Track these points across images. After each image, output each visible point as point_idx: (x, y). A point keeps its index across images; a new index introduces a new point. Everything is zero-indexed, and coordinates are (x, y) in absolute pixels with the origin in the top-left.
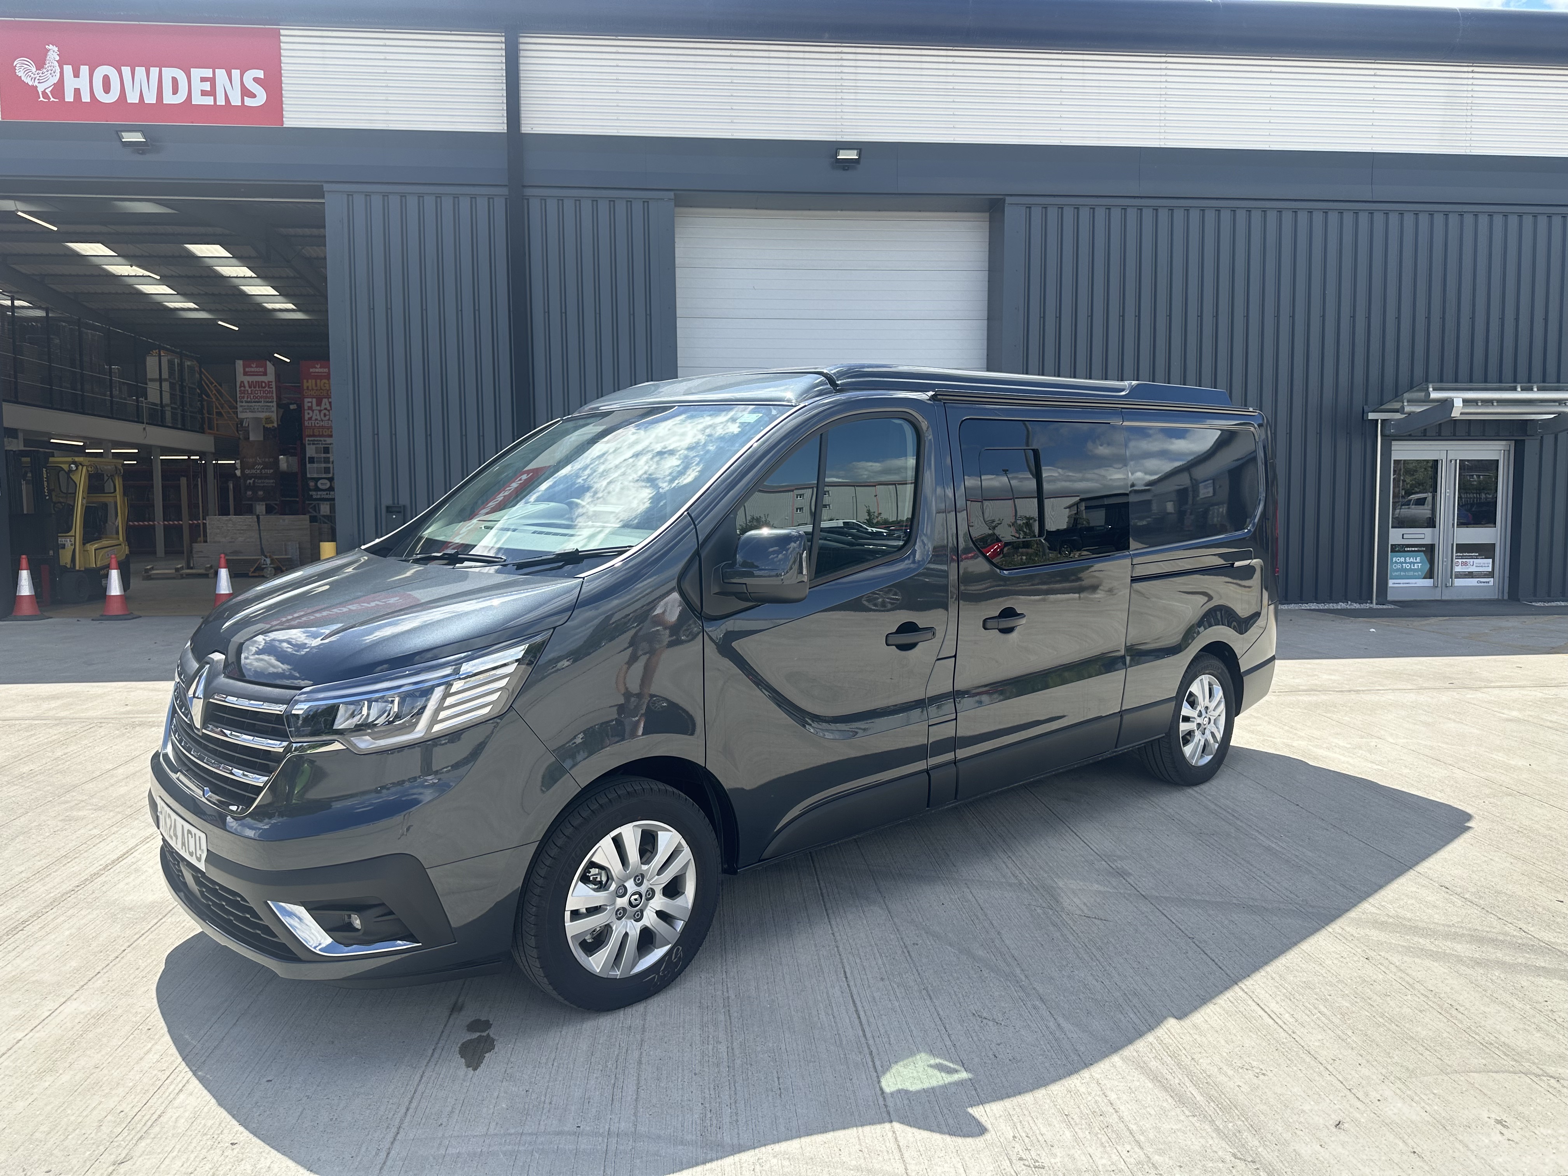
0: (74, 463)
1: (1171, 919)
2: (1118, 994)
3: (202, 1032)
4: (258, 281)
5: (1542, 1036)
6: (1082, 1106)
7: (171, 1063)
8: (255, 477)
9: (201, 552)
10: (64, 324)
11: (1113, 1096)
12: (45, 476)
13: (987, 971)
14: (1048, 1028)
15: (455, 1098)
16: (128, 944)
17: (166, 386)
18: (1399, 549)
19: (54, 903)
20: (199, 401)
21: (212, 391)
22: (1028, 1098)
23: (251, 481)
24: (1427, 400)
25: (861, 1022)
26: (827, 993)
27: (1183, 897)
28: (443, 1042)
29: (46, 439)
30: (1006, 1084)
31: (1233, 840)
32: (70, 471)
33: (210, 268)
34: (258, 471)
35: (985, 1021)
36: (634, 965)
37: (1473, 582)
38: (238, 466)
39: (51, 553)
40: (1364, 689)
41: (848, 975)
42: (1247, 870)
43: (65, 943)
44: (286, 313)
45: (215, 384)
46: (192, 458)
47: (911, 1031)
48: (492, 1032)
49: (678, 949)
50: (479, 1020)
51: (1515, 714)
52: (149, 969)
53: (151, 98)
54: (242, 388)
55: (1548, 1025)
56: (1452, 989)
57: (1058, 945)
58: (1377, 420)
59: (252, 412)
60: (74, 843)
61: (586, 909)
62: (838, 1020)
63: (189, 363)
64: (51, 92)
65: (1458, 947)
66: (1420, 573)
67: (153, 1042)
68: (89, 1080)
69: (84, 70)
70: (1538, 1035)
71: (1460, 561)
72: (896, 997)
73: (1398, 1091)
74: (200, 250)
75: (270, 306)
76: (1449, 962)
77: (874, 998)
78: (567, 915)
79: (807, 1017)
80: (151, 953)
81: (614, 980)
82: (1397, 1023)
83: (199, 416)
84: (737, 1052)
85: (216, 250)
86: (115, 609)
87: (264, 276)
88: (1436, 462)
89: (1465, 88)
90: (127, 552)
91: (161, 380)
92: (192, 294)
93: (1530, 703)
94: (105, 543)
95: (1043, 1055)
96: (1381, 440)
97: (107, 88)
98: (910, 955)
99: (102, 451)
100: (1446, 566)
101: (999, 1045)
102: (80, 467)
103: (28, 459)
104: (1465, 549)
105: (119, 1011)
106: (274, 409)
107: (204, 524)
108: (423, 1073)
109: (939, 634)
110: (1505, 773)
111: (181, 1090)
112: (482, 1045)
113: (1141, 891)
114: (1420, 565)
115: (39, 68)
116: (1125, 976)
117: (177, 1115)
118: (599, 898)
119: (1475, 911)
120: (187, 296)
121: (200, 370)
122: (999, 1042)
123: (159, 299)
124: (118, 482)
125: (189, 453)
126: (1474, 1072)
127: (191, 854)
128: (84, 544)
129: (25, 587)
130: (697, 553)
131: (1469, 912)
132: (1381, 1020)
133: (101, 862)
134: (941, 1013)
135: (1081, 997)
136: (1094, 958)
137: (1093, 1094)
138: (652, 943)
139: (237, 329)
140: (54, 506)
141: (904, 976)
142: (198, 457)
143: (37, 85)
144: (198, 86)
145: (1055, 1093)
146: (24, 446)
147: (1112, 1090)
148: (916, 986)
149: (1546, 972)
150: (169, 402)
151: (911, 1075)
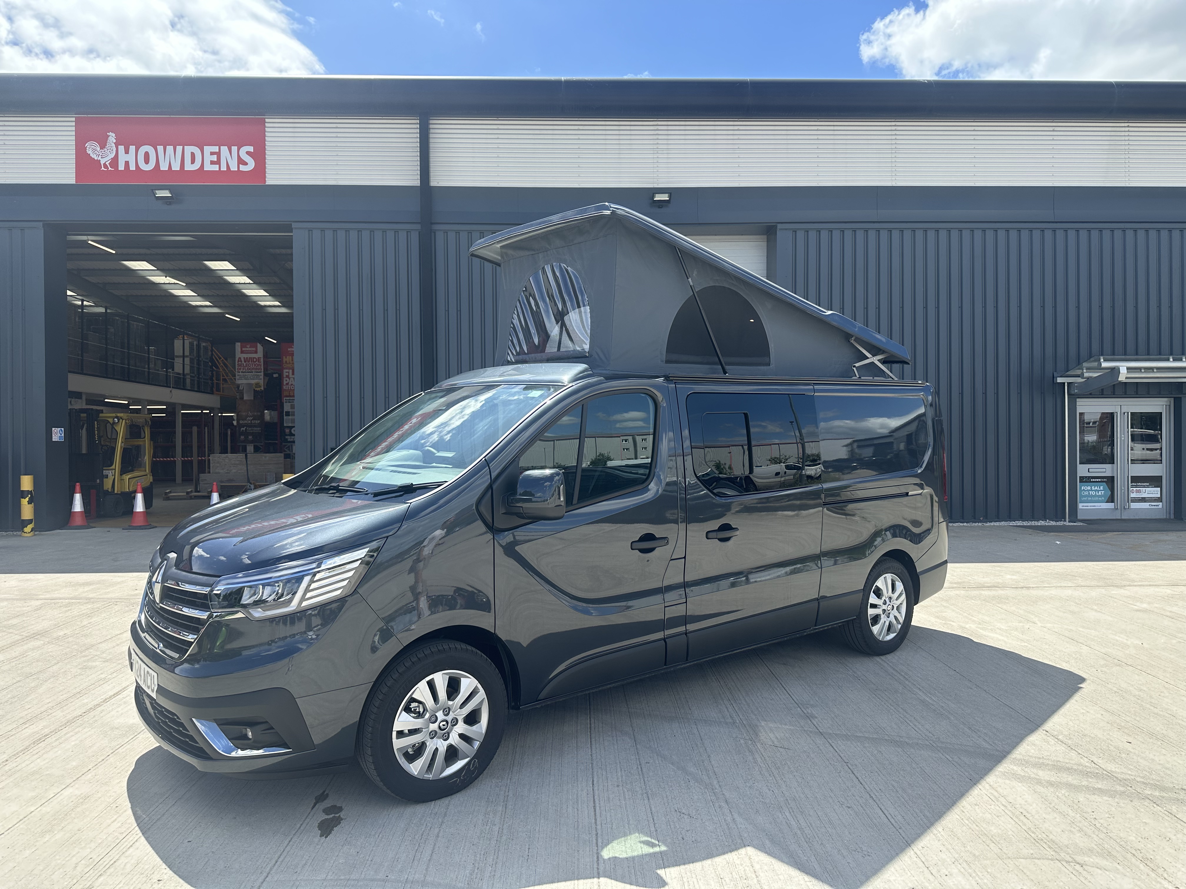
0: (117, 417)
1: (836, 749)
2: (782, 799)
3: (151, 809)
4: (255, 286)
5: (1081, 835)
6: (734, 873)
7: (128, 829)
8: (247, 425)
9: (205, 480)
10: (117, 318)
11: (757, 867)
12: (96, 427)
13: (693, 782)
14: (725, 820)
15: (309, 855)
16: (112, 751)
17: (187, 361)
18: (1086, 480)
19: (69, 723)
20: (210, 371)
21: (220, 364)
22: (698, 865)
23: (244, 429)
24: (1099, 368)
25: (595, 814)
26: (577, 794)
27: (850, 734)
28: (309, 820)
29: (102, 399)
30: (685, 857)
31: (899, 695)
32: (114, 423)
33: (221, 277)
34: (249, 422)
35: (682, 815)
36: (443, 771)
37: (1145, 505)
38: (235, 418)
39: (98, 481)
40: (1034, 586)
41: (595, 782)
42: (902, 716)
43: (71, 750)
44: (274, 308)
45: (223, 358)
46: (204, 411)
47: (629, 821)
48: (342, 814)
49: (475, 761)
50: (335, 806)
51: (1145, 606)
52: (123, 768)
53: (176, 167)
54: (240, 363)
55: (1088, 828)
56: (1026, 802)
57: (749, 765)
58: (1064, 383)
59: (246, 379)
60: (87, 684)
61: (408, 730)
62: (580, 812)
63: (204, 344)
64: (109, 164)
65: (1041, 773)
66: (1103, 498)
67: (118, 815)
68: (73, 838)
69: (132, 148)
70: (1078, 835)
71: (1135, 489)
72: (625, 798)
73: (962, 870)
74: (214, 265)
75: (262, 303)
76: (1031, 783)
77: (609, 798)
78: (394, 734)
79: (559, 810)
80: (126, 758)
81: (428, 781)
82: (977, 824)
83: (210, 382)
84: (505, 831)
85: (225, 265)
86: (139, 521)
87: (258, 283)
88: (1112, 415)
89: (1123, 138)
90: (151, 481)
91: (184, 357)
92: (208, 296)
93: (1159, 598)
94: (136, 474)
95: (716, 839)
96: (1068, 398)
97: (147, 161)
98: (642, 770)
99: (140, 407)
100: (1124, 492)
101: (688, 831)
102: (121, 420)
103: (85, 415)
104: (1137, 480)
105: (99, 795)
106: (262, 377)
107: (209, 460)
108: (292, 839)
109: (672, 543)
110: (1121, 649)
111: (131, 846)
112: (334, 822)
113: (820, 729)
114: (1103, 492)
115: (102, 147)
116: (790, 788)
117: (126, 861)
118: (418, 723)
119: (1061, 748)
120: (205, 297)
121: (212, 348)
122: (688, 829)
123: (185, 299)
124: (147, 431)
125: (202, 408)
126: (1022, 858)
127: (148, 687)
128: (121, 475)
129: (78, 506)
130: (490, 487)
131: (1058, 748)
132: (967, 822)
133: (102, 697)
134: (653, 809)
135: (755, 801)
136: (772, 775)
137: (744, 865)
138: (456, 757)
139: (239, 320)
140: (102, 448)
141: (634, 784)
142: (208, 411)
143: (101, 159)
144: (208, 158)
145: (717, 864)
146: (86, 404)
147: (758, 863)
148: (641, 791)
149: (1101, 792)
150: (189, 372)
151: (621, 849)
